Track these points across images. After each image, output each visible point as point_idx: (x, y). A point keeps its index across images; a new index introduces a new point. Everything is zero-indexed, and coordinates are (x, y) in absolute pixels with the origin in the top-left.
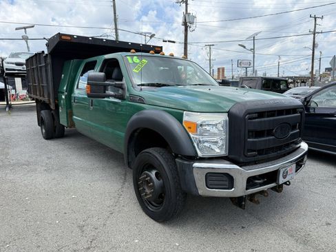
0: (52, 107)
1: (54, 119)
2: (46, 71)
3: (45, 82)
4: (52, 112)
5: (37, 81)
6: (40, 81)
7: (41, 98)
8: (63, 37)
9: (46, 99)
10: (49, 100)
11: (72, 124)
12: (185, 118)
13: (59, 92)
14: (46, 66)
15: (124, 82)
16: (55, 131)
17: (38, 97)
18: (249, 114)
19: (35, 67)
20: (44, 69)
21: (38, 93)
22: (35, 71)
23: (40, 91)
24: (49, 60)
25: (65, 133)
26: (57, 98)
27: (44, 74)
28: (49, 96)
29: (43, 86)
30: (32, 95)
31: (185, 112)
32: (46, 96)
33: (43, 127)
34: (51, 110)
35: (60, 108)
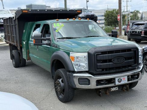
0: (19, 48)
1: (20, 55)
2: (15, 28)
3: (14, 34)
4: (19, 51)
5: (10, 33)
6: (12, 33)
7: (12, 43)
8: (24, 11)
9: (15, 44)
10: (17, 44)
11: (29, 58)
12: (71, 55)
13: (22, 40)
14: (15, 25)
15: (51, 37)
16: (20, 62)
17: (11, 42)
18: (96, 53)
19: (9, 24)
20: (14, 27)
21: (11, 40)
22: (9, 27)
23: (12, 39)
24: (17, 22)
25: (26, 64)
26: (21, 43)
27: (14, 29)
28: (17, 42)
29: (13, 36)
30: (7, 41)
31: (71, 52)
32: (15, 42)
33: (14, 60)
34: (18, 50)
35: (23, 49)
